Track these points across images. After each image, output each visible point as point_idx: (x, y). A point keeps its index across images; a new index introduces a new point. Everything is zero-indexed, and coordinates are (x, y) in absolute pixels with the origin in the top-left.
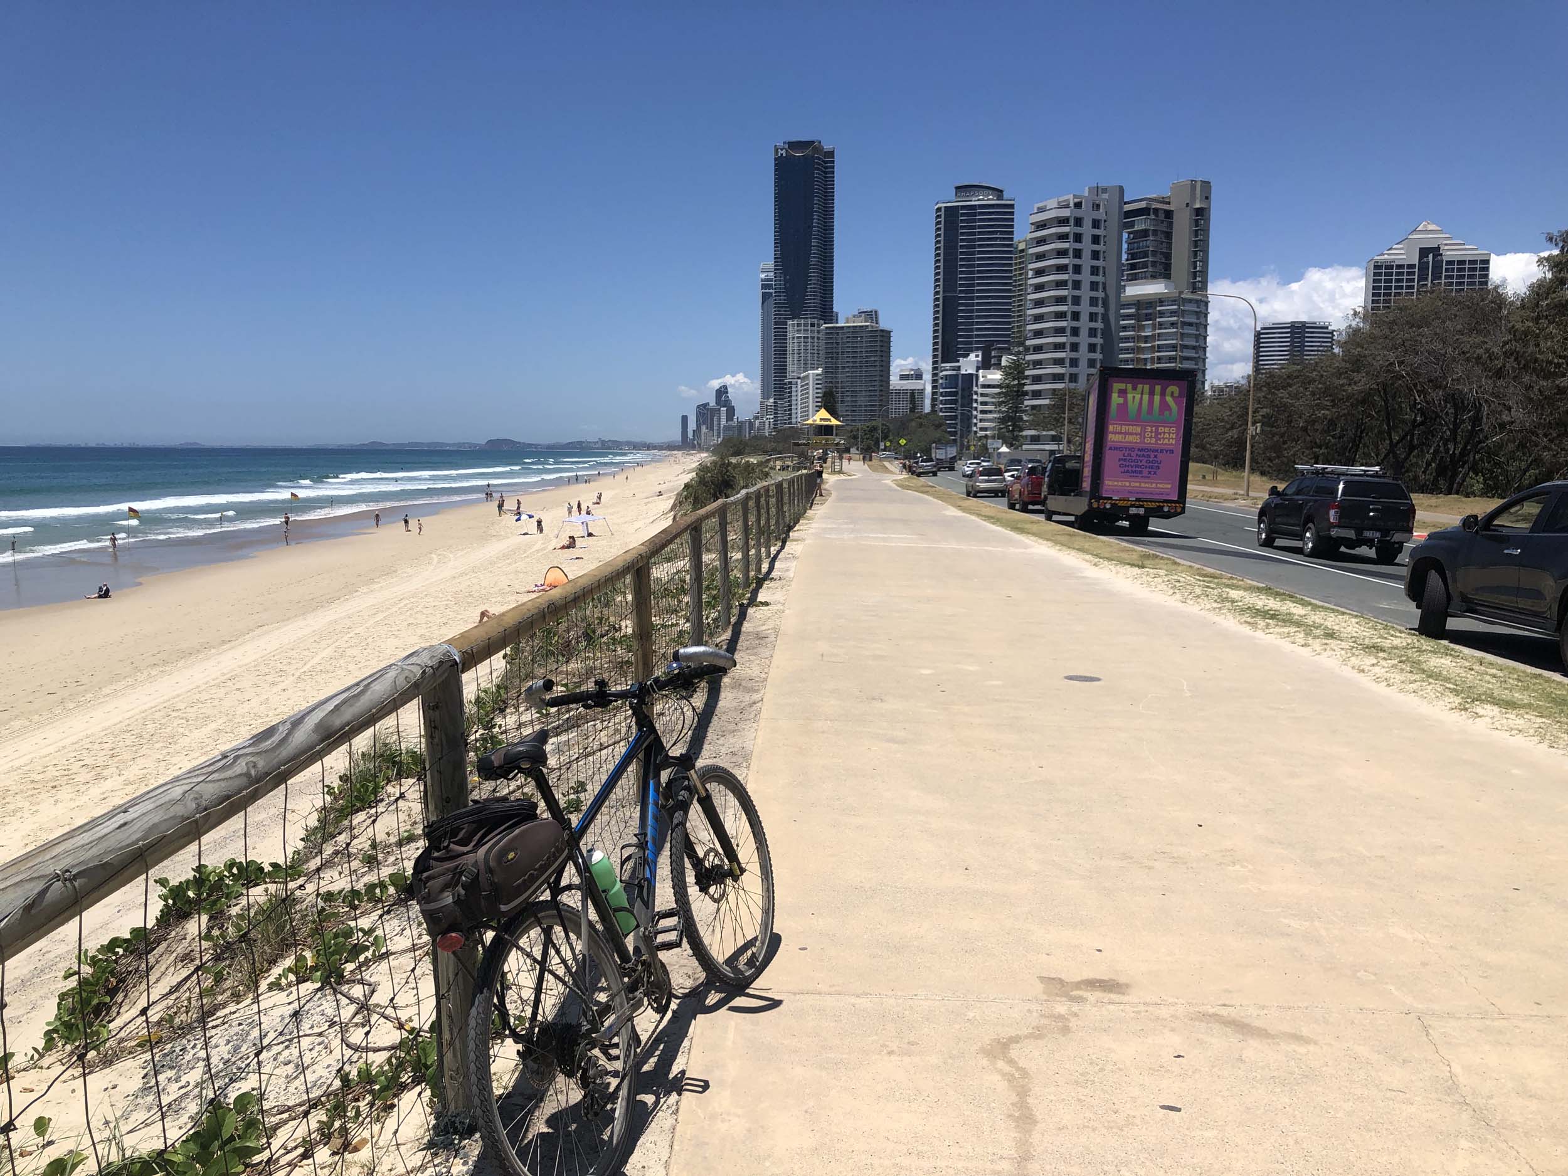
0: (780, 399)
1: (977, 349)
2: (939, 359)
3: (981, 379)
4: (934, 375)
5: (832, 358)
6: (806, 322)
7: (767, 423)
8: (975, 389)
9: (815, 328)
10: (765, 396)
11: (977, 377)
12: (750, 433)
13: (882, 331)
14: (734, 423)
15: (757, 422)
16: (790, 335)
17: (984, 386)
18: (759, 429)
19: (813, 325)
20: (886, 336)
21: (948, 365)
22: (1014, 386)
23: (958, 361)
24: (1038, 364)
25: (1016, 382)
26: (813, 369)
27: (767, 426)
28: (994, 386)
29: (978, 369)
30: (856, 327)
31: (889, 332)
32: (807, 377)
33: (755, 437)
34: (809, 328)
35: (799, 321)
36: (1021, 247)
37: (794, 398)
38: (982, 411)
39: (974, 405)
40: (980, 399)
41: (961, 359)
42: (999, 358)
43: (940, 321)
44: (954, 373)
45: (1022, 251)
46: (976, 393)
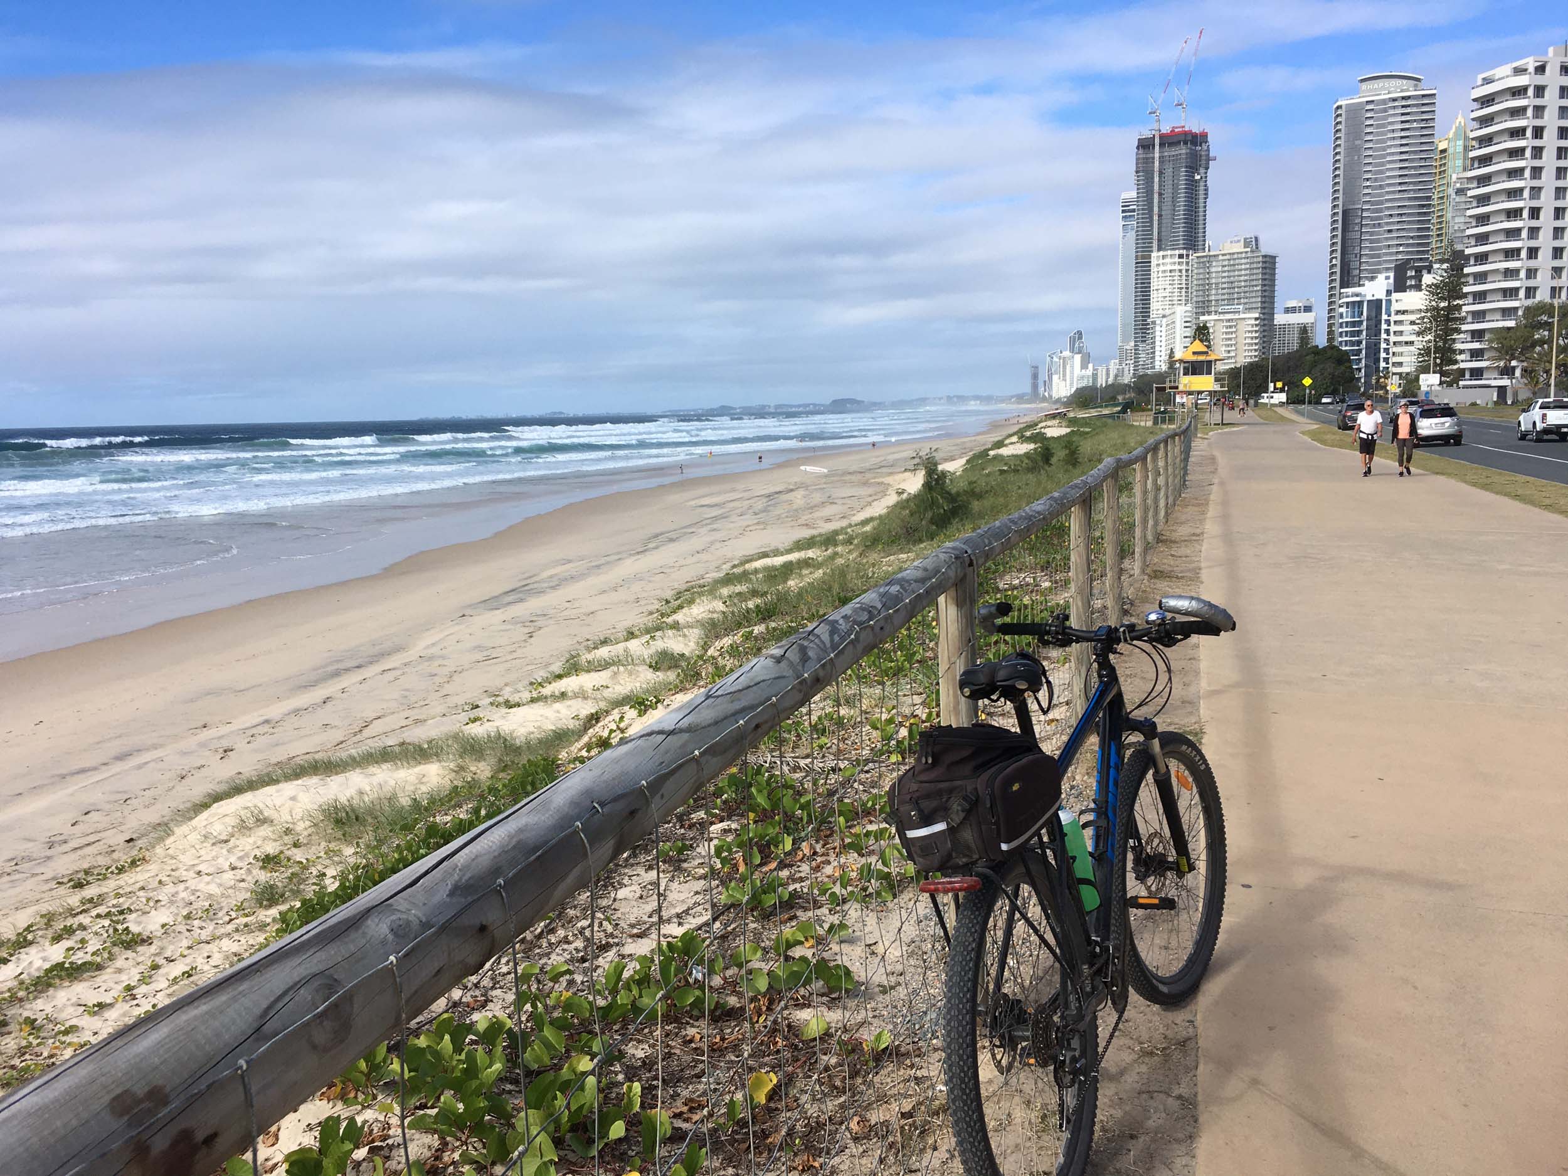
0: (1142, 341)
1: (1387, 269)
2: (1337, 284)
3: (1395, 307)
4: (1330, 303)
5: (1204, 291)
6: (1173, 252)
7: (1126, 369)
8: (1384, 317)
9: (1184, 260)
10: (1125, 340)
11: (1389, 302)
13: (1265, 256)
14: (1089, 371)
16: (1154, 269)
17: (1398, 312)
18: (1116, 376)
19: (1181, 256)
20: (1269, 264)
21: (1350, 291)
22: (1443, 309)
23: (1363, 285)
24: (1481, 277)
25: (1446, 304)
26: (1180, 305)
27: (1126, 372)
28: (1412, 312)
29: (1389, 293)
30: (1233, 254)
31: (1275, 257)
33: (1113, 385)
34: (1177, 260)
35: (1165, 253)
36: (1442, 146)
37: (1158, 338)
38: (1395, 343)
39: (1384, 336)
40: (1393, 328)
41: (1367, 283)
42: (1419, 278)
43: (1339, 240)
44: (1358, 299)
45: (1444, 151)
46: (1388, 322)
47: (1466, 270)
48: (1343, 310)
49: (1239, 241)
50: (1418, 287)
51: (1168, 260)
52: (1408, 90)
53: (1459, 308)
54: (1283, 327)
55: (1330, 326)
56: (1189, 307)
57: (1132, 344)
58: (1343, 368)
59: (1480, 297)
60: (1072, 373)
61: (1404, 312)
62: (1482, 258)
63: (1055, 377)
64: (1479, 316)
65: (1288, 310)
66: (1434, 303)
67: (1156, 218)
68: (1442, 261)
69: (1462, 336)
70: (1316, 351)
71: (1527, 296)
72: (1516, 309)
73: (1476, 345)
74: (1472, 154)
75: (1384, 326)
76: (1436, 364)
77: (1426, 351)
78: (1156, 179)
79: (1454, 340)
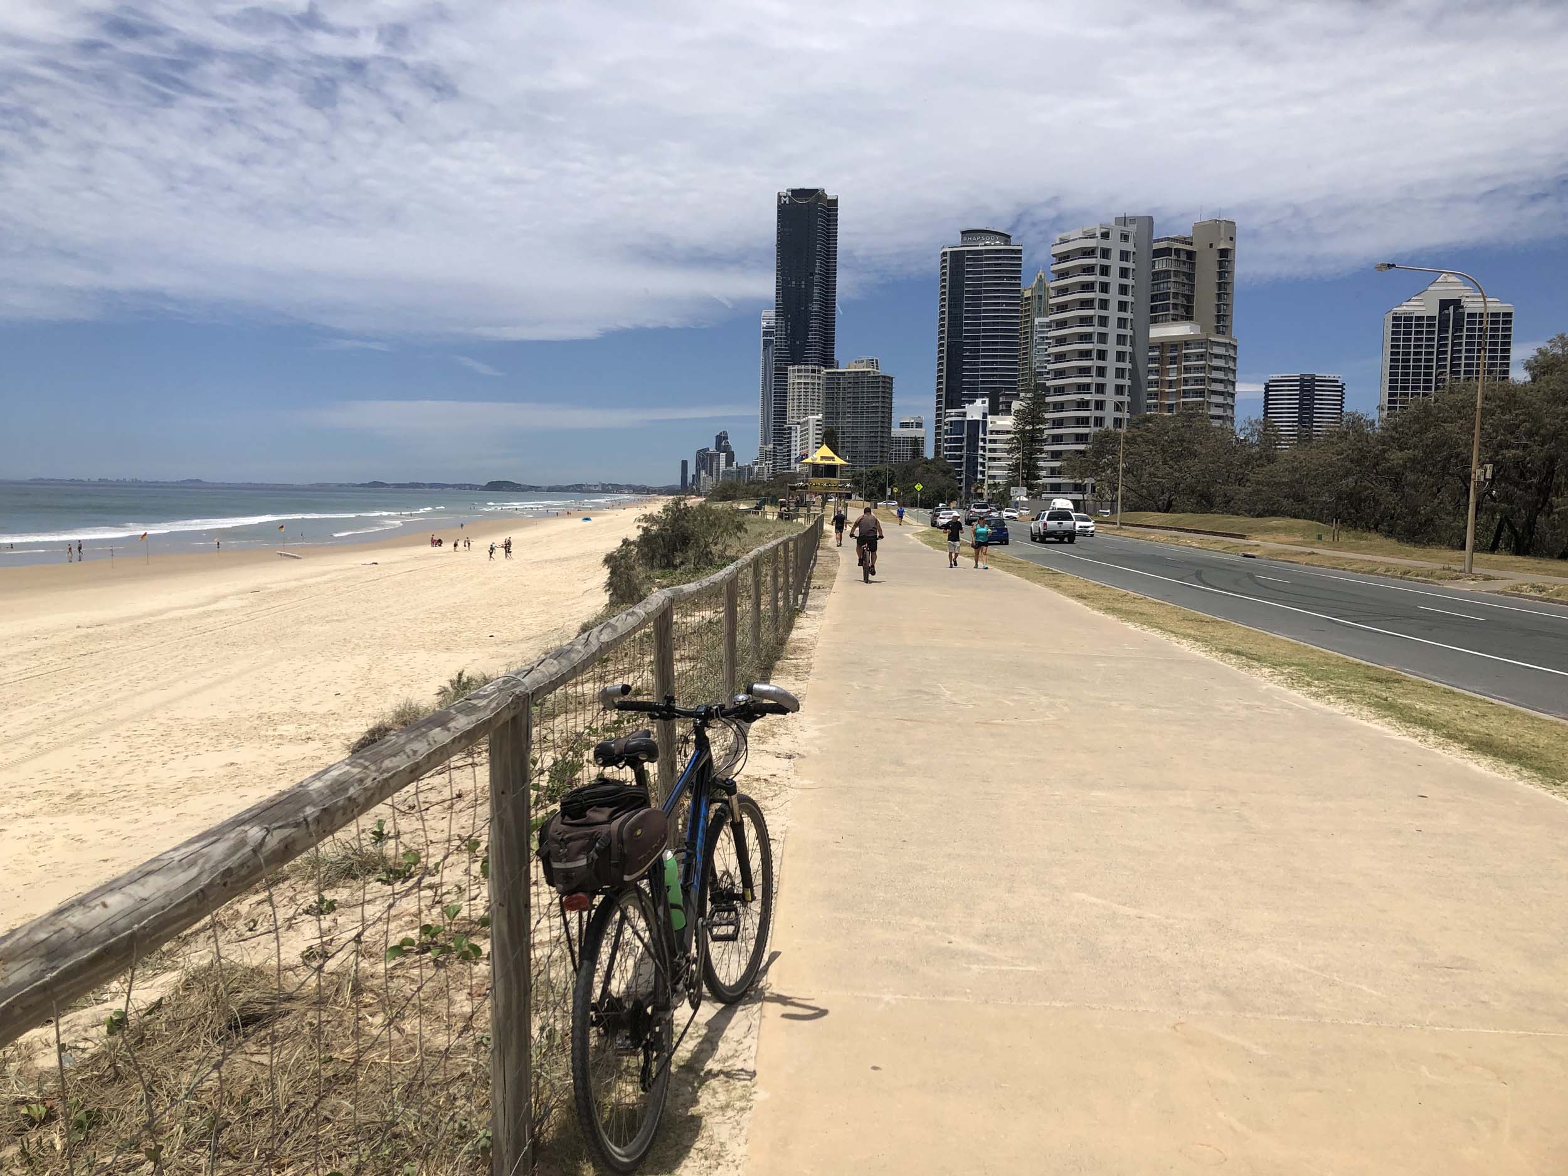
0: (781, 445)
1: (982, 396)
2: (943, 406)
3: (990, 426)
5: (833, 404)
6: (807, 367)
7: (766, 469)
8: (981, 436)
9: (816, 375)
10: (765, 442)
11: (985, 423)
13: (884, 377)
14: (734, 468)
15: (756, 468)
16: (790, 381)
17: (992, 432)
18: (757, 474)
19: (813, 371)
20: (888, 382)
21: (953, 411)
22: (1030, 431)
23: (964, 407)
25: (1031, 427)
26: (813, 414)
27: (766, 472)
28: (1003, 432)
29: (985, 415)
30: (858, 372)
31: (892, 378)
32: (807, 422)
36: (1025, 296)
37: (793, 443)
38: (990, 458)
39: (981, 452)
40: (988, 446)
41: (967, 405)
42: (1008, 404)
43: (944, 367)
45: (1027, 299)
46: (984, 440)
47: (1048, 399)
48: (945, 428)
50: (1008, 411)
51: (802, 374)
52: (1000, 244)
53: (1041, 431)
54: (899, 439)
55: (937, 441)
56: (820, 416)
59: (1058, 423)
61: (998, 432)
62: (1060, 390)
63: (703, 473)
64: (1057, 439)
65: (903, 425)
68: (1027, 391)
69: (1044, 455)
71: (1096, 425)
72: (1087, 435)
73: (1057, 464)
74: (1052, 301)
75: (981, 444)
76: (1023, 478)
77: (1015, 468)
79: (1038, 459)
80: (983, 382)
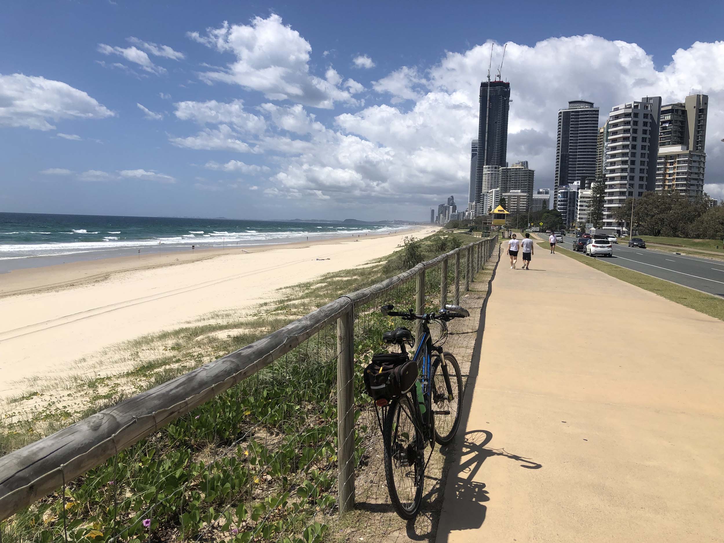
0: (478, 202)
3: (580, 194)
5: (504, 183)
6: (492, 166)
7: (471, 213)
9: (497, 169)
10: (471, 201)
11: (578, 193)
12: (463, 218)
13: (530, 170)
14: (456, 213)
15: (467, 213)
16: (484, 172)
18: (467, 216)
20: (531, 174)
21: (563, 187)
25: (599, 195)
26: (495, 188)
27: (471, 215)
30: (517, 169)
31: (533, 171)
32: (493, 191)
33: (465, 220)
34: (494, 169)
35: (489, 166)
36: (602, 131)
37: (485, 202)
38: (580, 210)
39: (576, 206)
40: (579, 203)
41: (569, 184)
42: (590, 184)
43: (559, 166)
44: (566, 191)
47: (606, 183)
48: (559, 195)
49: (519, 164)
50: (589, 188)
51: (490, 169)
52: (588, 108)
53: (604, 197)
54: (537, 200)
55: (555, 201)
56: (498, 189)
57: (474, 203)
58: (558, 219)
59: (611, 194)
60: (449, 214)
61: (584, 197)
62: (612, 179)
63: (441, 215)
64: (611, 201)
65: (539, 193)
66: (594, 195)
67: (486, 151)
68: (599, 178)
69: (605, 209)
70: (549, 212)
71: (629, 195)
72: (624, 200)
73: (609, 213)
74: (609, 138)
75: (576, 202)
77: (591, 214)
78: (486, 135)
79: (602, 210)
80: (578, 173)
